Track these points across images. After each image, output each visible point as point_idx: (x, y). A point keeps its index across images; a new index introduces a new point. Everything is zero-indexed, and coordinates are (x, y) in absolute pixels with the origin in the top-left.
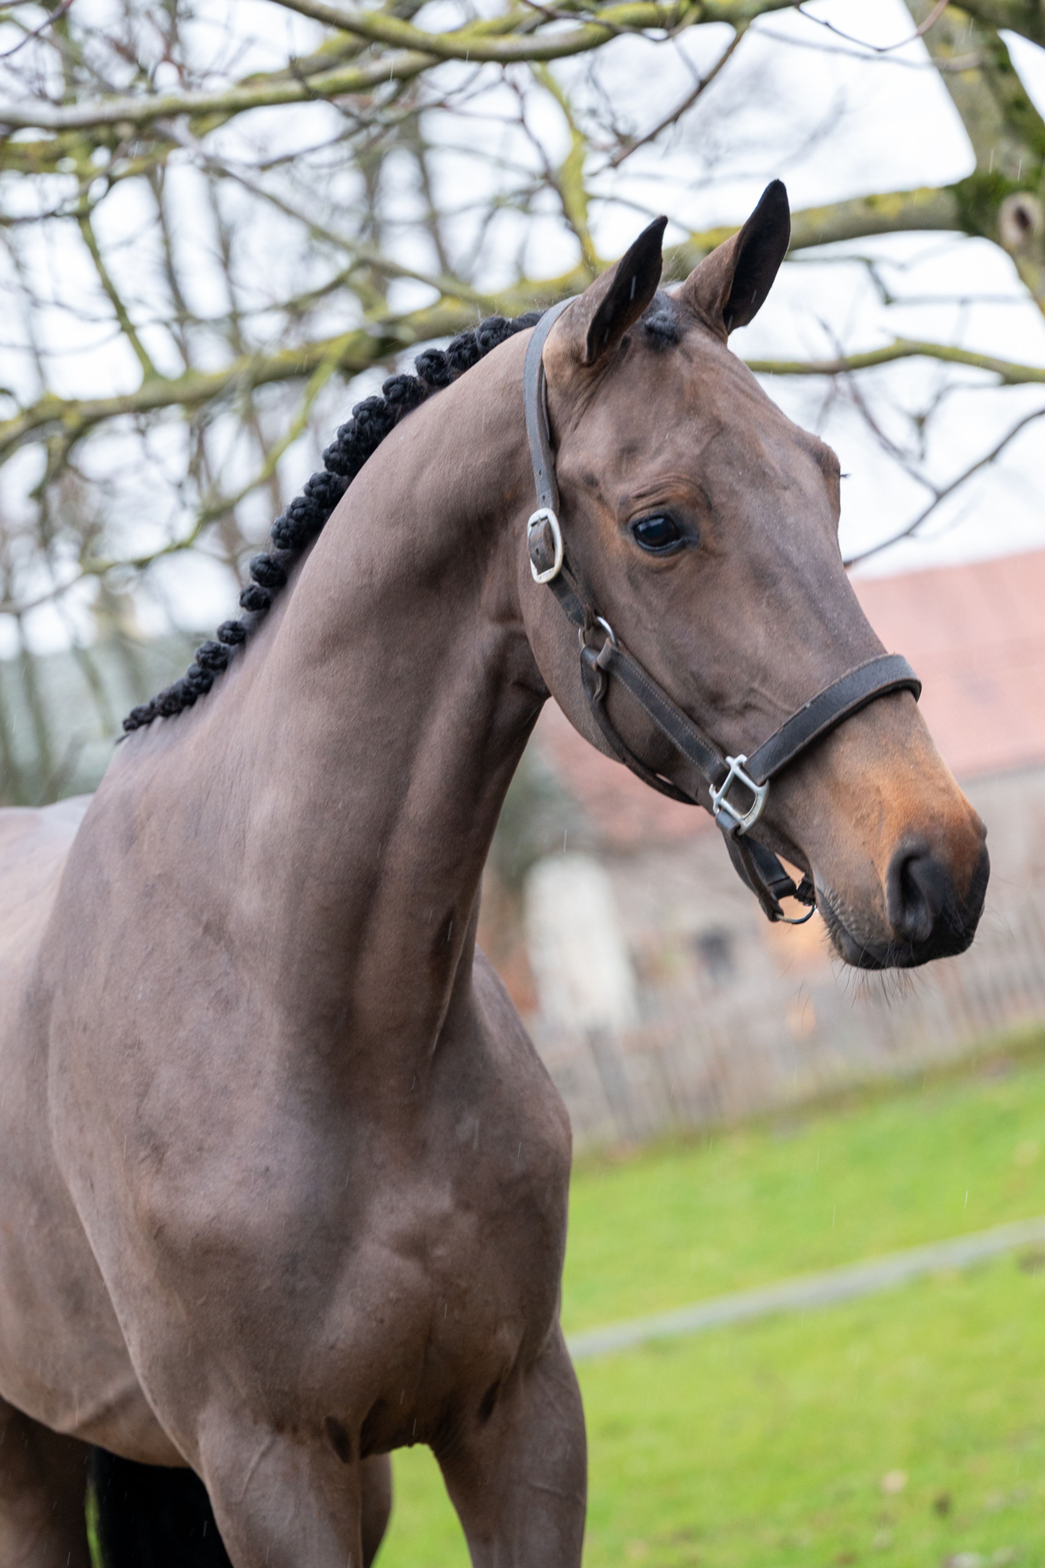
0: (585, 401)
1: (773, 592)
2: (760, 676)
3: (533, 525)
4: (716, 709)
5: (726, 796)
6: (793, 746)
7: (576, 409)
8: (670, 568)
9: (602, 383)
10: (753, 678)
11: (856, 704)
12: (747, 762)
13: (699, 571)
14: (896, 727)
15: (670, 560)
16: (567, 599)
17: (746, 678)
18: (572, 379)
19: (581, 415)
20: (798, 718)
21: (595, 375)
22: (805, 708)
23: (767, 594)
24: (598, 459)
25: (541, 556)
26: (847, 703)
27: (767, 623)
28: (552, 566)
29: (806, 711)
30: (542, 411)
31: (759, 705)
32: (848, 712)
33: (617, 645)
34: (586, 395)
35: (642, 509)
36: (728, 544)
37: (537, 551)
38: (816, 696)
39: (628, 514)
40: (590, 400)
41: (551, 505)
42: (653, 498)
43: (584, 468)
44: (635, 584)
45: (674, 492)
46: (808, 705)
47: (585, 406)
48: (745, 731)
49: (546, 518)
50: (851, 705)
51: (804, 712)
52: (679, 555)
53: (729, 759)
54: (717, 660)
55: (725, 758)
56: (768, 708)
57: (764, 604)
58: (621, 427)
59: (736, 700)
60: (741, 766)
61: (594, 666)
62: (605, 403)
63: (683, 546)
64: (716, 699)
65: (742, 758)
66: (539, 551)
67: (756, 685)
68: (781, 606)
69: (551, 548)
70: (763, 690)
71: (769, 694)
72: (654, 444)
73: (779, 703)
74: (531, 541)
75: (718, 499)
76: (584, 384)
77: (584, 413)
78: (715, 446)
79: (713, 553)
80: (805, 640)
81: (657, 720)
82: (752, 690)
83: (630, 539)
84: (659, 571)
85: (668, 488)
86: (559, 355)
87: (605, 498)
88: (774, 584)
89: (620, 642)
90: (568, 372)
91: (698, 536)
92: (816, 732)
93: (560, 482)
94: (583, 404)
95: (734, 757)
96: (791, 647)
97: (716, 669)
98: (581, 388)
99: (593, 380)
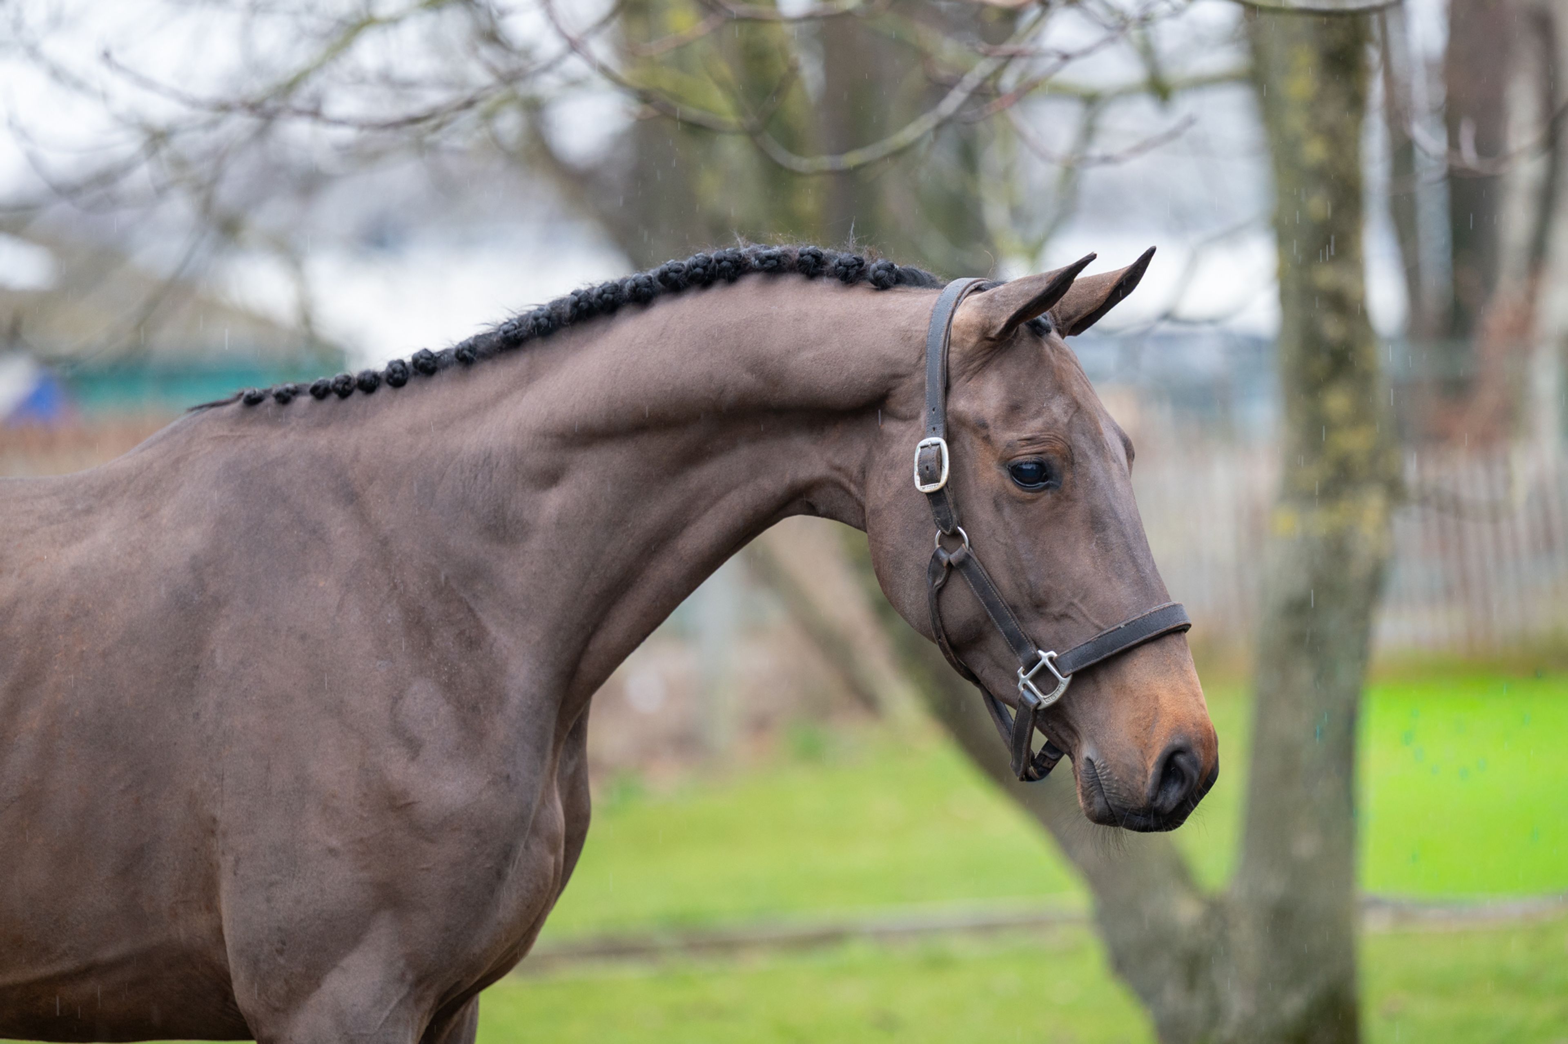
0: (981, 364)
1: (1102, 536)
2: (1082, 595)
3: (922, 447)
4: (1038, 612)
5: (1032, 679)
6: (1101, 654)
7: (972, 367)
8: (1032, 501)
9: (997, 354)
10: (1074, 595)
11: (1158, 633)
12: (1056, 659)
13: (1053, 508)
14: (1178, 653)
15: (1035, 495)
16: (939, 508)
17: (1069, 594)
18: (976, 345)
19: (975, 373)
20: (1112, 633)
21: (993, 348)
22: (1120, 628)
23: (1098, 536)
24: (991, 409)
25: (930, 473)
26: (1153, 632)
27: (1093, 557)
28: (938, 481)
29: (1120, 630)
30: (944, 363)
31: (1074, 616)
32: (1152, 637)
33: (969, 550)
34: (984, 359)
35: (1026, 454)
36: (1080, 492)
37: (927, 468)
38: (1130, 621)
39: (1013, 455)
40: (985, 365)
41: (942, 435)
42: (1035, 448)
43: (978, 413)
44: (997, 506)
45: (1053, 446)
46: (1122, 626)
47: (980, 367)
48: (1056, 633)
49: (938, 444)
50: (1155, 633)
51: (1118, 631)
52: (1042, 493)
53: (1041, 652)
54: (1049, 576)
55: (1037, 650)
56: (1081, 620)
57: (1094, 544)
58: (1011, 390)
59: (1055, 609)
60: (1051, 659)
61: (945, 563)
62: (997, 369)
63: (1047, 487)
64: (1039, 606)
65: (1053, 653)
66: (929, 468)
67: (1076, 601)
68: (1105, 547)
69: (939, 468)
70: (1080, 605)
71: (1084, 609)
72: (1034, 409)
73: (1092, 619)
74: (922, 458)
75: (1078, 459)
76: (984, 352)
77: (978, 372)
78: (1075, 419)
79: (1068, 498)
80: (1120, 576)
81: (989, 612)
82: (1072, 604)
83: (1005, 473)
84: (1023, 502)
85: (1049, 443)
86: (971, 326)
87: (992, 439)
88: (1104, 530)
89: (971, 549)
90: (973, 340)
91: (1060, 483)
92: (1123, 647)
93: (949, 418)
94: (979, 365)
95: (1045, 651)
96: (1109, 580)
97: (1048, 582)
98: (980, 354)
99: (991, 351)
